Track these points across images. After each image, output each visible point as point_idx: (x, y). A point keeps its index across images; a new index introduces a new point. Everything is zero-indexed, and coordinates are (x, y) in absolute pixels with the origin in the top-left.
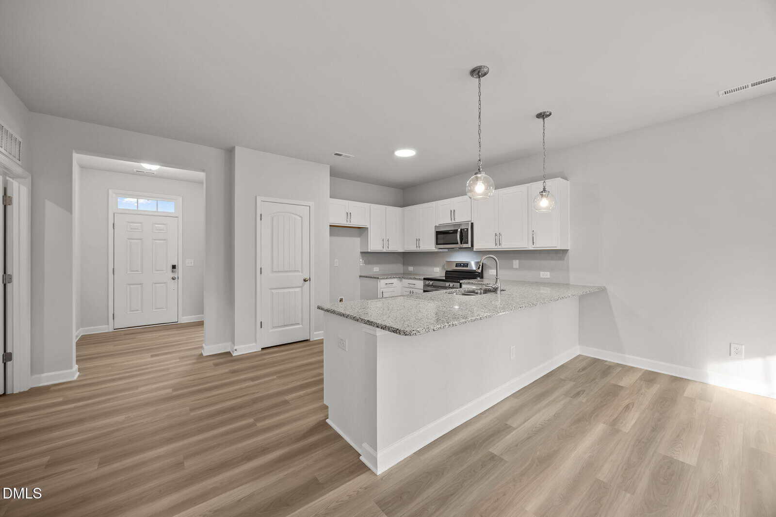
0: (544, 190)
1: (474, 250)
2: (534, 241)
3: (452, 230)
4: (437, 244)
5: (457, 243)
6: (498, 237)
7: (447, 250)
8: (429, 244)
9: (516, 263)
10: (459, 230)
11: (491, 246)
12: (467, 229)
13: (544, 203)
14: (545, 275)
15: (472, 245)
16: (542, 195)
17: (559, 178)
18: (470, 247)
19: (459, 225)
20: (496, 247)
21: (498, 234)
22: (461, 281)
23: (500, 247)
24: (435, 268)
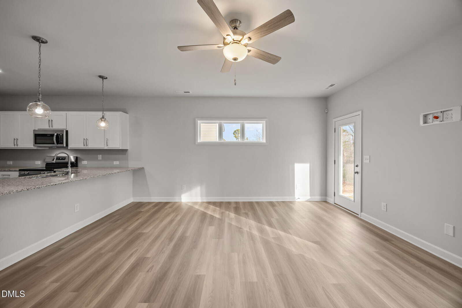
0: (103, 117)
1: (69, 148)
2: (108, 144)
3: (49, 134)
4: (36, 143)
5: (54, 144)
6: (86, 141)
7: (48, 148)
8: (28, 143)
9: (100, 157)
10: (56, 134)
11: (81, 146)
12: (63, 135)
13: (103, 124)
14: (116, 163)
15: (67, 145)
16: (102, 120)
17: (120, 112)
18: (65, 146)
19: (56, 131)
20: (84, 147)
21: (85, 139)
22: (55, 170)
23: (87, 147)
24: (36, 162)
